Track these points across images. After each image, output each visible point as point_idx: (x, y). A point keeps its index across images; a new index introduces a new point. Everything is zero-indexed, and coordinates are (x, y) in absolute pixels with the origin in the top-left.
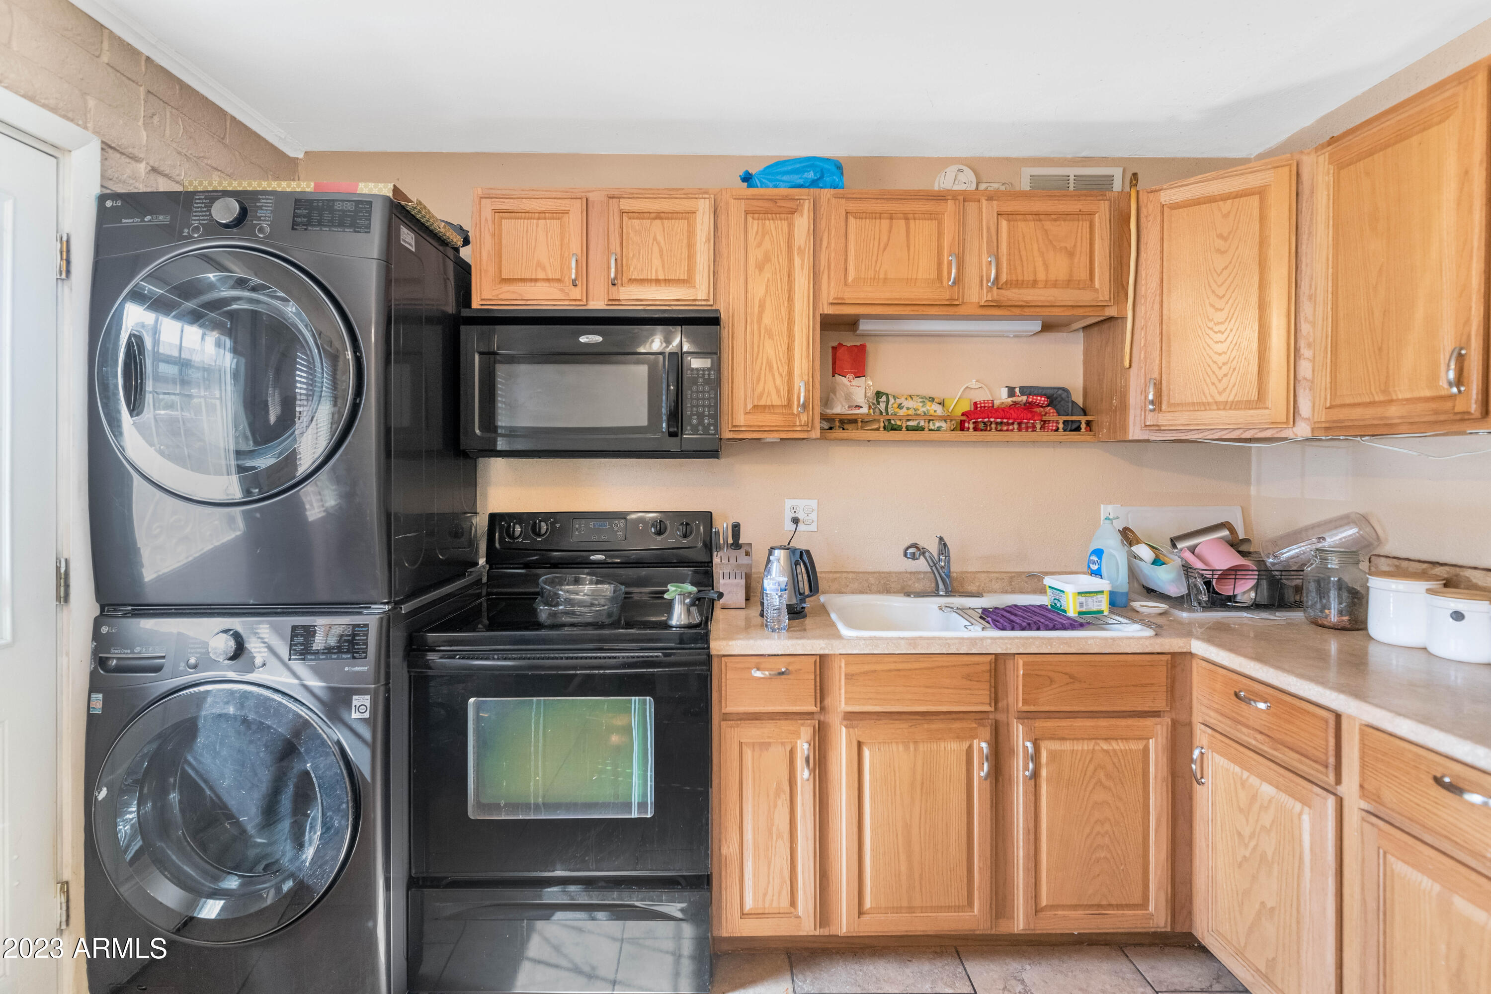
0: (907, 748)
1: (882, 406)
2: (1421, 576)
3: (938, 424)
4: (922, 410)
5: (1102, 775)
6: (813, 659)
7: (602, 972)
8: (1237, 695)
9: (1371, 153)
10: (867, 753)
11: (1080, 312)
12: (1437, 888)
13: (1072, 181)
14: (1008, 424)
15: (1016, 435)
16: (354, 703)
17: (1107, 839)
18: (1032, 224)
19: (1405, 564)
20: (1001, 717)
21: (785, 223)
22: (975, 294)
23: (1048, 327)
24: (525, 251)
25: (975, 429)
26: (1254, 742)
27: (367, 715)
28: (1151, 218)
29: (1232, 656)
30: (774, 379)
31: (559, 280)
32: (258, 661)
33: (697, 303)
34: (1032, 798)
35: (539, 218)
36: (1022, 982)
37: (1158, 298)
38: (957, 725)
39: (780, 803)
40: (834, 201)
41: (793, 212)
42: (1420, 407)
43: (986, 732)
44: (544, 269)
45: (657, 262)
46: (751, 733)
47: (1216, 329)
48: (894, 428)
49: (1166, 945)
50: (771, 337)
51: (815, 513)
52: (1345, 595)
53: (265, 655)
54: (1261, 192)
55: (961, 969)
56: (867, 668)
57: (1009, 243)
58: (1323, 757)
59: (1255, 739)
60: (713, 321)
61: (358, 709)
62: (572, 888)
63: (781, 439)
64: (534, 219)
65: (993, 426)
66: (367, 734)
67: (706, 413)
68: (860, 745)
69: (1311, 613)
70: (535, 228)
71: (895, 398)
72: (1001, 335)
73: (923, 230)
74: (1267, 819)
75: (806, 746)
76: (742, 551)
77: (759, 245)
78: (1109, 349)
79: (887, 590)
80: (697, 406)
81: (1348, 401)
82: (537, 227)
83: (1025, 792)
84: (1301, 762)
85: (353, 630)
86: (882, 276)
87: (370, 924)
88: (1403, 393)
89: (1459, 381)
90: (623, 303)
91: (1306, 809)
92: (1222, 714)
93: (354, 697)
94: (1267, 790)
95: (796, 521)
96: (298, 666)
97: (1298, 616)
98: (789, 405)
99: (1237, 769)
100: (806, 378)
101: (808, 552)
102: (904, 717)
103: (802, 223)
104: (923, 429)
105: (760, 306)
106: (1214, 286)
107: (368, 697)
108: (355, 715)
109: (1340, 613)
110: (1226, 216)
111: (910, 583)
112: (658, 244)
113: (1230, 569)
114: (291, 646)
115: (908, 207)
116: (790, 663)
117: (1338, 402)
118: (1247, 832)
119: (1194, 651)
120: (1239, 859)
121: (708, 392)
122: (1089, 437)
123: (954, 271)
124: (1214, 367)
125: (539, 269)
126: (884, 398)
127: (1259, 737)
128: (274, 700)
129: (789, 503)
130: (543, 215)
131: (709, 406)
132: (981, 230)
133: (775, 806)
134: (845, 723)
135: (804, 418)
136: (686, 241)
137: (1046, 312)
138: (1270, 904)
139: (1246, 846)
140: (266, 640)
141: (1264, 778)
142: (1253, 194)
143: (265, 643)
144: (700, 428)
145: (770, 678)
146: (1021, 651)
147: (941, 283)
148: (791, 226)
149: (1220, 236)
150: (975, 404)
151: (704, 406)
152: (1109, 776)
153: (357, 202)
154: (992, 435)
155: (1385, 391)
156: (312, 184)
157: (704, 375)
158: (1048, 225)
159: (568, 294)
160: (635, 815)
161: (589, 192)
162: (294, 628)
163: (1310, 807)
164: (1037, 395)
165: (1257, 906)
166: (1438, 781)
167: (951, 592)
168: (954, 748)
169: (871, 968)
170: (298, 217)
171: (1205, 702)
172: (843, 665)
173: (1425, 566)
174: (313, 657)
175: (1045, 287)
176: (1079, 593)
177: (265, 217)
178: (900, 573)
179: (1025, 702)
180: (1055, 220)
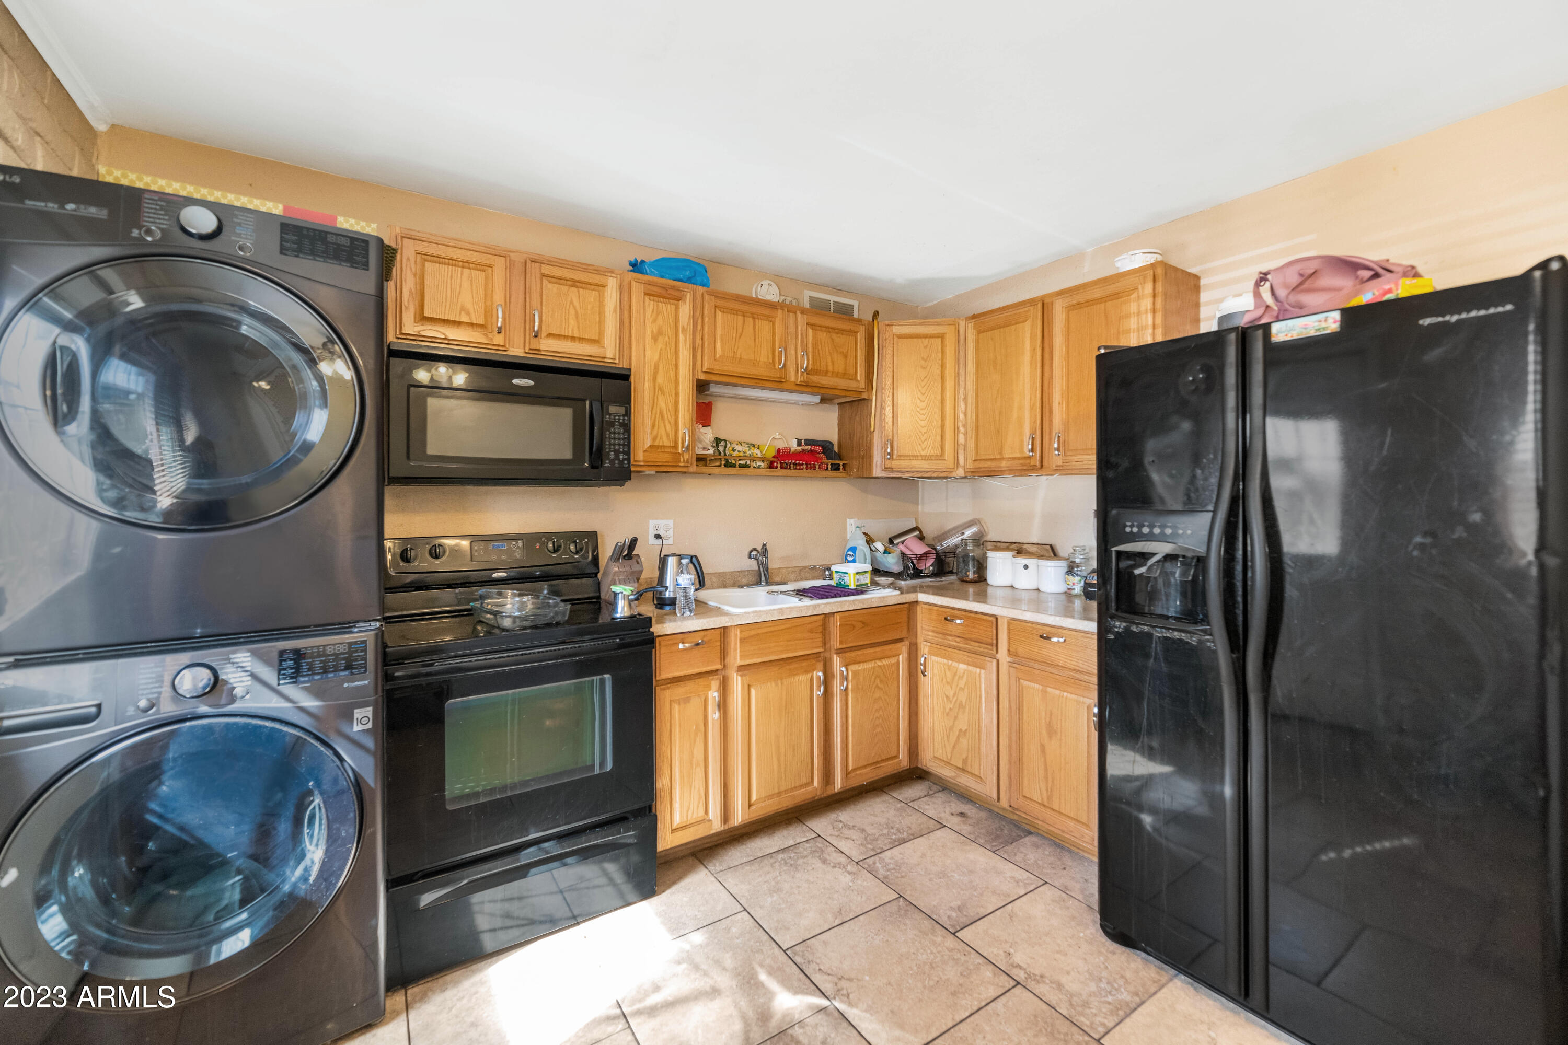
0: (777, 684)
1: (721, 449)
2: (1007, 549)
3: (759, 463)
4: (748, 453)
5: (878, 681)
6: (718, 631)
7: (558, 915)
8: (946, 619)
9: (993, 329)
10: (753, 692)
11: (838, 393)
12: (1041, 687)
13: (832, 305)
14: (800, 464)
15: (805, 472)
16: (356, 716)
17: (881, 720)
18: (825, 334)
19: (999, 544)
20: (827, 655)
21: (673, 307)
22: (793, 376)
23: (823, 400)
24: (449, 295)
25: (782, 468)
26: (955, 643)
27: (370, 726)
28: (888, 341)
29: (943, 598)
30: (665, 426)
31: (482, 326)
32: (238, 691)
33: (606, 360)
34: (844, 703)
35: (463, 267)
36: (841, 821)
37: (891, 391)
38: (804, 664)
39: (698, 740)
40: (706, 297)
41: (679, 300)
42: (1017, 462)
43: (820, 665)
44: (468, 313)
45: (572, 322)
46: (679, 691)
47: (922, 412)
48: (733, 466)
49: (901, 781)
50: (663, 393)
51: (672, 530)
52: (976, 563)
53: (249, 683)
54: (942, 337)
55: (805, 827)
56: (753, 633)
57: (813, 344)
58: (990, 641)
59: (956, 641)
60: (623, 377)
61: (360, 721)
62: (546, 845)
63: (657, 472)
64: (458, 266)
65: (792, 465)
66: (370, 743)
67: (621, 450)
68: (749, 686)
69: (960, 575)
70: (459, 275)
71: (731, 443)
72: (794, 403)
73: (764, 327)
74: (962, 684)
75: (716, 694)
76: (634, 561)
77: (655, 321)
78: (857, 418)
79: (724, 586)
80: (614, 444)
81: (983, 457)
82: (462, 274)
83: (841, 700)
84: (980, 647)
85: (350, 648)
86: (738, 356)
87: (373, 922)
88: (1007, 455)
89: (1032, 450)
90: (543, 353)
91: (982, 671)
92: (937, 633)
93: (356, 711)
94: (962, 666)
95: (658, 536)
96: (290, 690)
97: (953, 578)
98: (675, 447)
99: (945, 661)
100: (688, 426)
101: (696, 557)
102: (774, 663)
103: (685, 309)
104: (749, 467)
105: (655, 368)
106: (920, 388)
107: (371, 708)
108: (357, 728)
109: (974, 573)
110: (926, 347)
111: (739, 579)
112: (575, 308)
113: (924, 554)
114: (279, 671)
115: (754, 309)
116: (704, 636)
117: (979, 458)
118: (951, 694)
119: (920, 600)
120: (947, 711)
121: (623, 434)
122: (844, 475)
123: (783, 359)
124: (920, 434)
125: (463, 313)
126: (723, 443)
127: (958, 639)
128: (266, 727)
129: (652, 523)
130: (466, 265)
131: (624, 445)
132: (796, 332)
133: (695, 740)
134: (739, 673)
135: (686, 456)
136: (598, 309)
137: (822, 391)
138: (964, 729)
139: (951, 702)
140: (249, 669)
141: (959, 661)
142: (938, 337)
143: (246, 671)
144: (617, 462)
145: (691, 648)
146: (840, 610)
147: (774, 366)
148: (677, 310)
149: (923, 359)
150: (779, 450)
151: (619, 445)
152: (881, 681)
153: (353, 239)
154: (791, 472)
155: (1001, 453)
156: (281, 207)
157: (619, 419)
158: (834, 336)
159: (492, 339)
160: (597, 771)
161: (511, 252)
162: (282, 653)
163: (984, 669)
164: (817, 446)
165: (957, 733)
166: (1042, 637)
167: (769, 583)
168: (803, 678)
169: (753, 844)
170: (287, 242)
171: (927, 627)
172: (738, 633)
173: (1008, 544)
174: (306, 679)
175: (832, 376)
176: (857, 573)
177: (246, 235)
178: (732, 572)
179: (841, 642)
180: (837, 333)
